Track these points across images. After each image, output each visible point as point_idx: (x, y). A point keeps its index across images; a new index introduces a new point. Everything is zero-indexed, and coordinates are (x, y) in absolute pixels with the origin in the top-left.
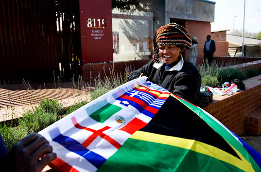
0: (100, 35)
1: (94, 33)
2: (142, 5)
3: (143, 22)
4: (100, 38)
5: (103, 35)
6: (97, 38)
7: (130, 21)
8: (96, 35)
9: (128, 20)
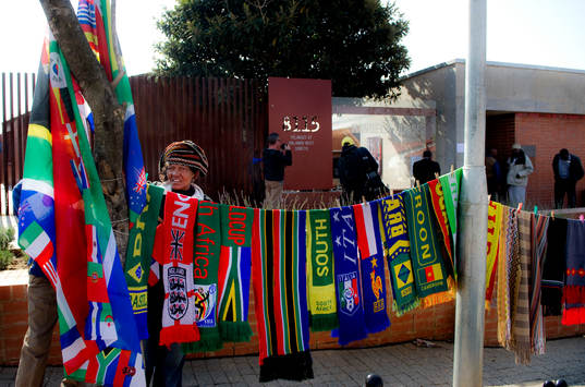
0: (307, 143)
1: (294, 141)
2: (417, 88)
3: (418, 119)
4: (307, 148)
5: (312, 143)
6: (300, 149)
7: (400, 118)
8: (298, 143)
9: (398, 116)
